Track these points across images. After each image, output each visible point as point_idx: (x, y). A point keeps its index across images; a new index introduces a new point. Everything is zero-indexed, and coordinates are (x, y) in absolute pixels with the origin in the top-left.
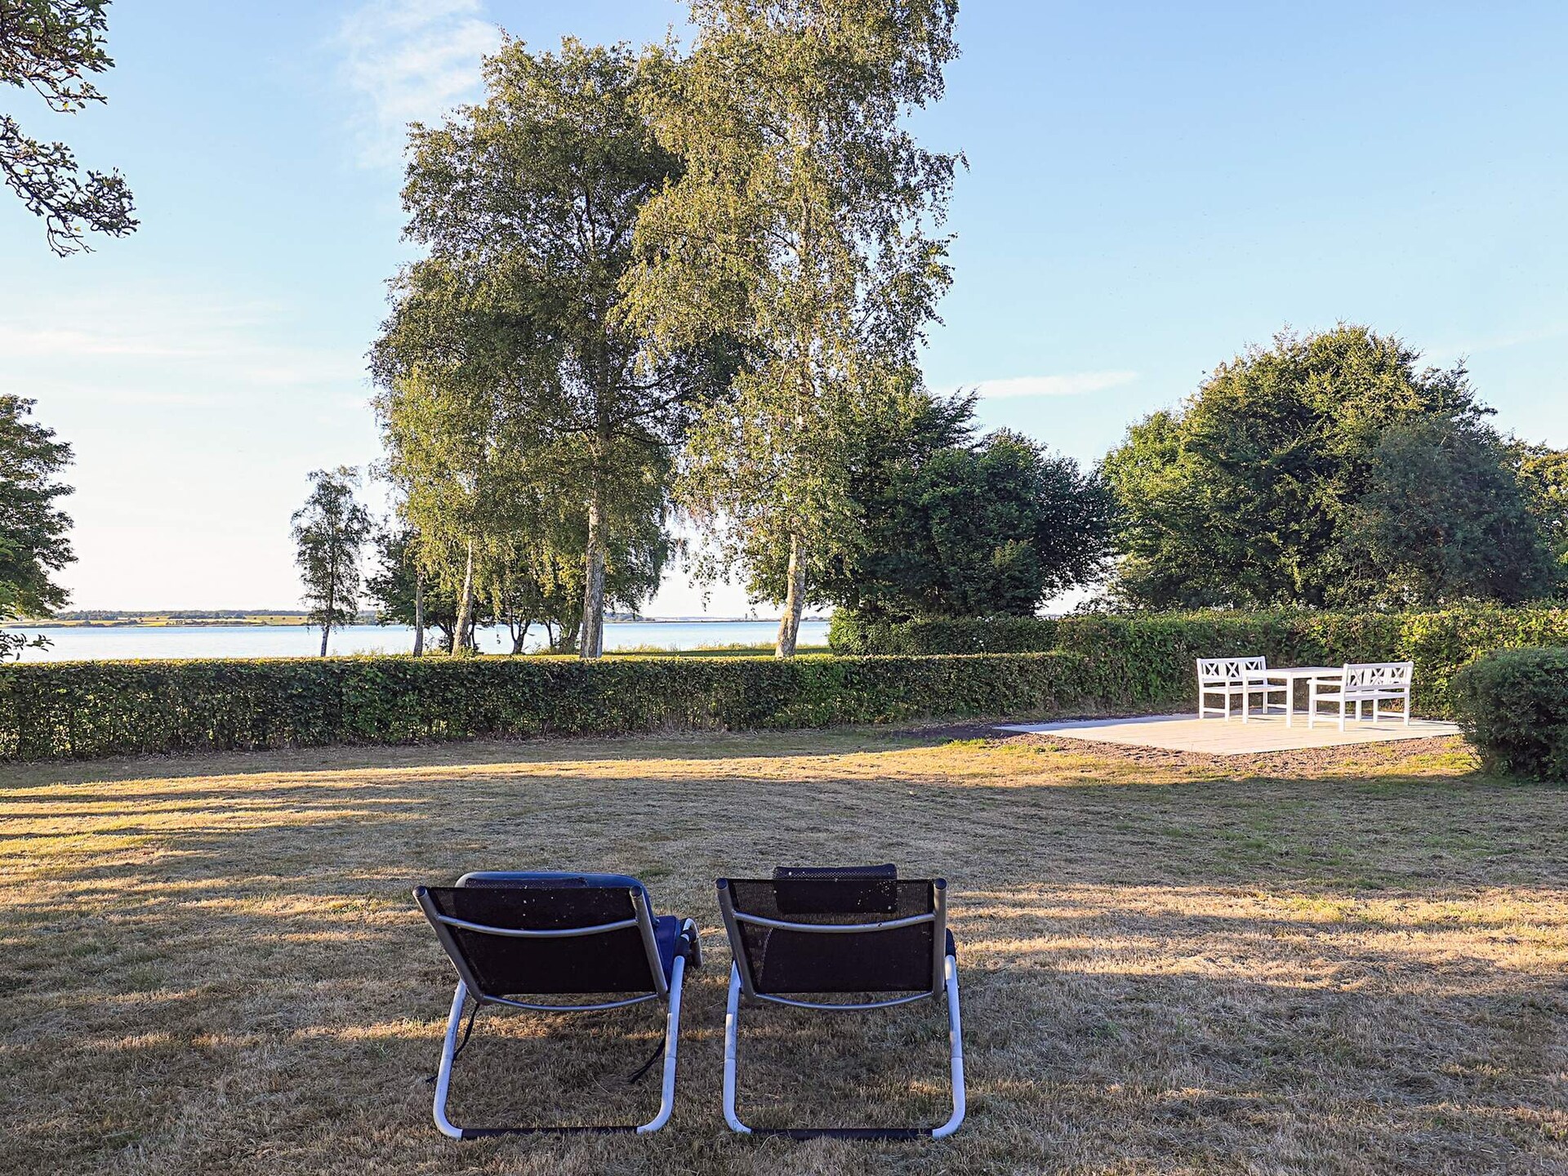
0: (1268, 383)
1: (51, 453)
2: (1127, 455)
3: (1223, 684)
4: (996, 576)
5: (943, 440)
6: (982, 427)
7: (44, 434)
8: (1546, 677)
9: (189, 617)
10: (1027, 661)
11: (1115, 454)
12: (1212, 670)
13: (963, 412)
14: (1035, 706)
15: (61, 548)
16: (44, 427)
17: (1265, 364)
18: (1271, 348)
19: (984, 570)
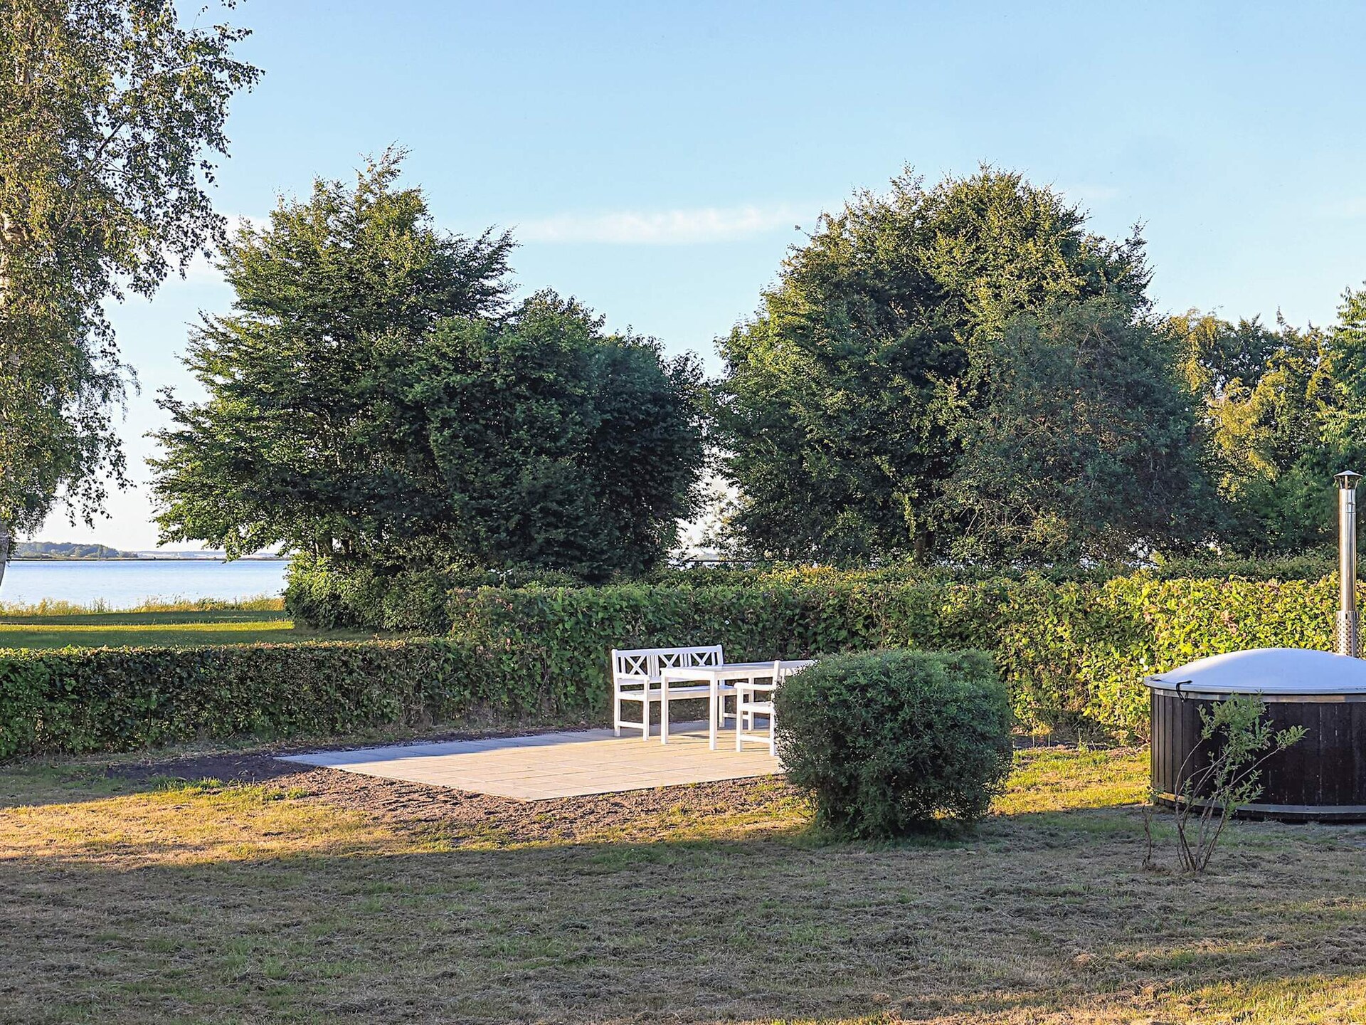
0: (886, 244)
2: (760, 333)
3: (640, 687)
4: (523, 508)
5: (462, 302)
8: (846, 696)
10: (379, 654)
11: (745, 331)
12: (636, 666)
13: (494, 260)
14: (390, 720)
17: (883, 219)
18: (890, 199)
19: (507, 499)
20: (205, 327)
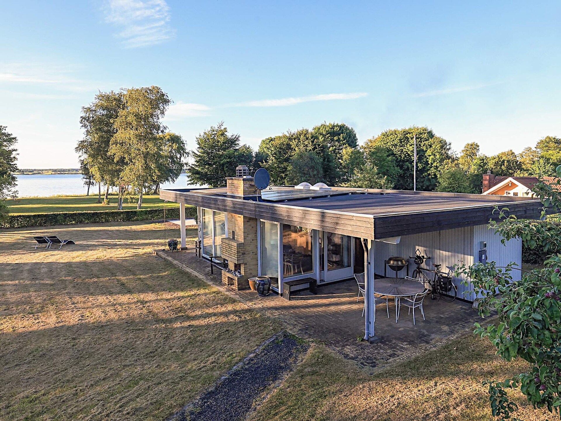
1: (11, 140)
6: (241, 143)
9: (59, 171)
13: (237, 139)
15: (14, 166)
16: (10, 133)
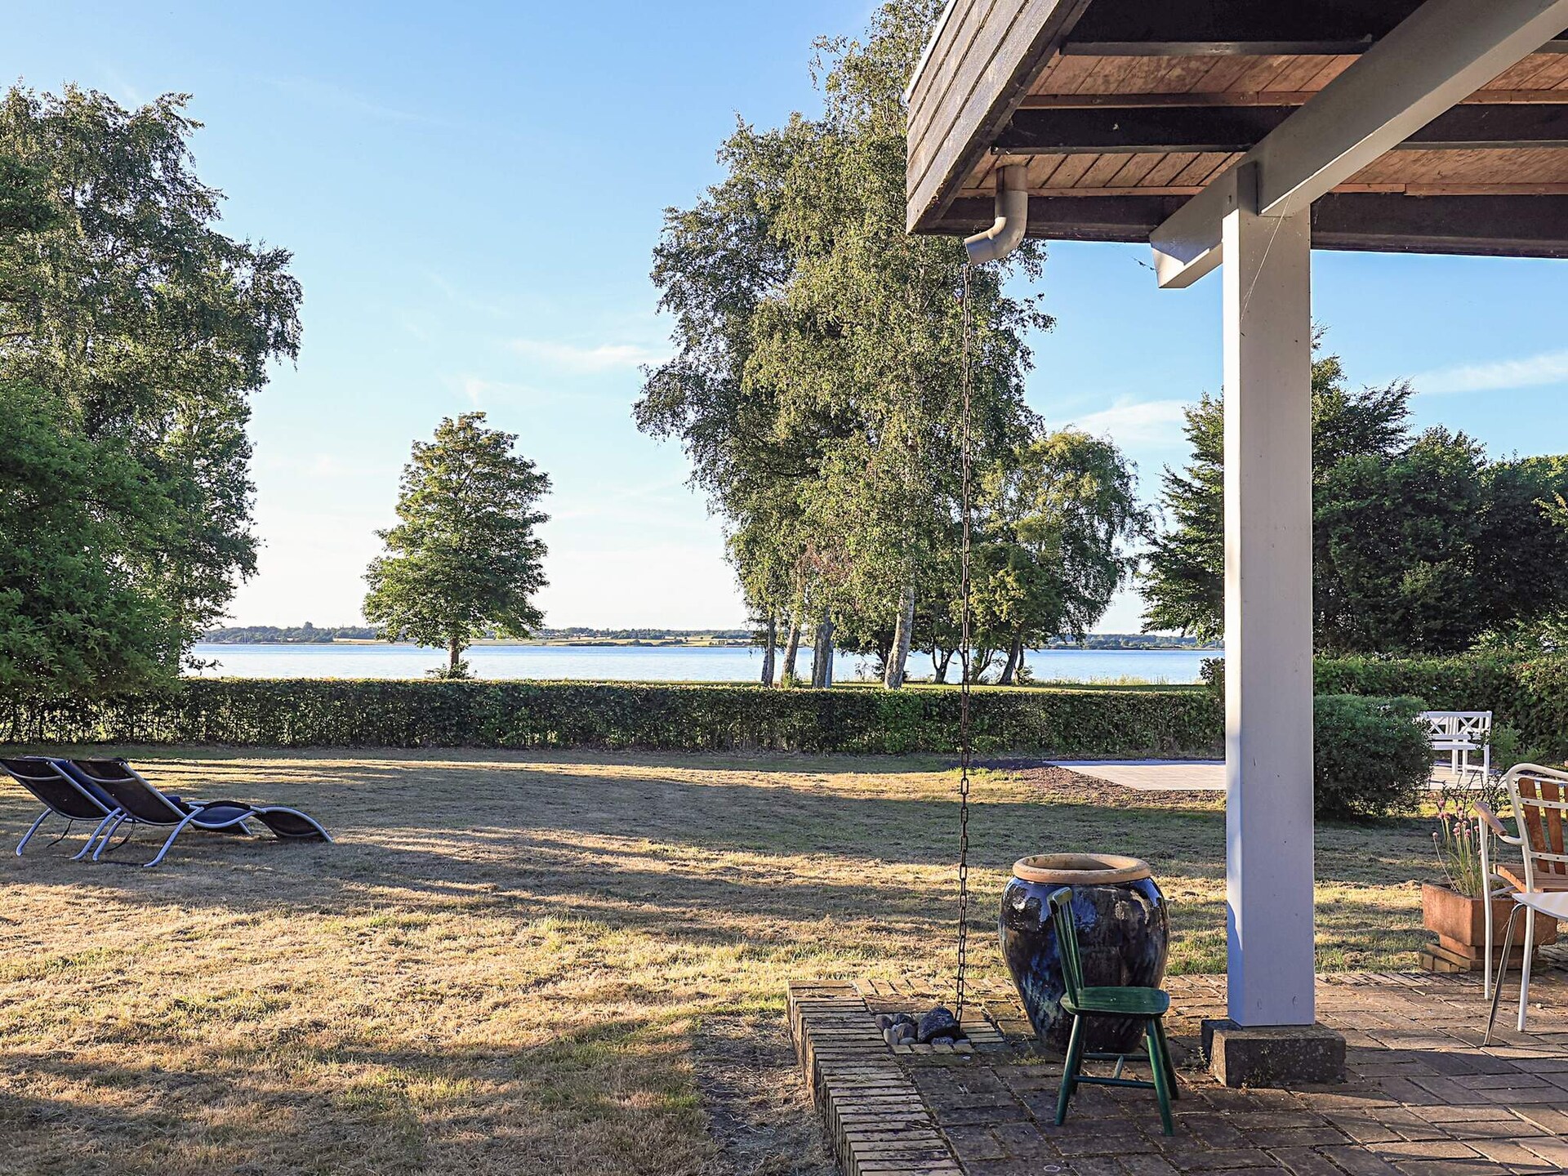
1: (531, 482)
4: (1407, 604)
7: (525, 464)
13: (1394, 405)
15: (536, 572)
16: (526, 459)
19: (1394, 597)
20: (1168, 475)
